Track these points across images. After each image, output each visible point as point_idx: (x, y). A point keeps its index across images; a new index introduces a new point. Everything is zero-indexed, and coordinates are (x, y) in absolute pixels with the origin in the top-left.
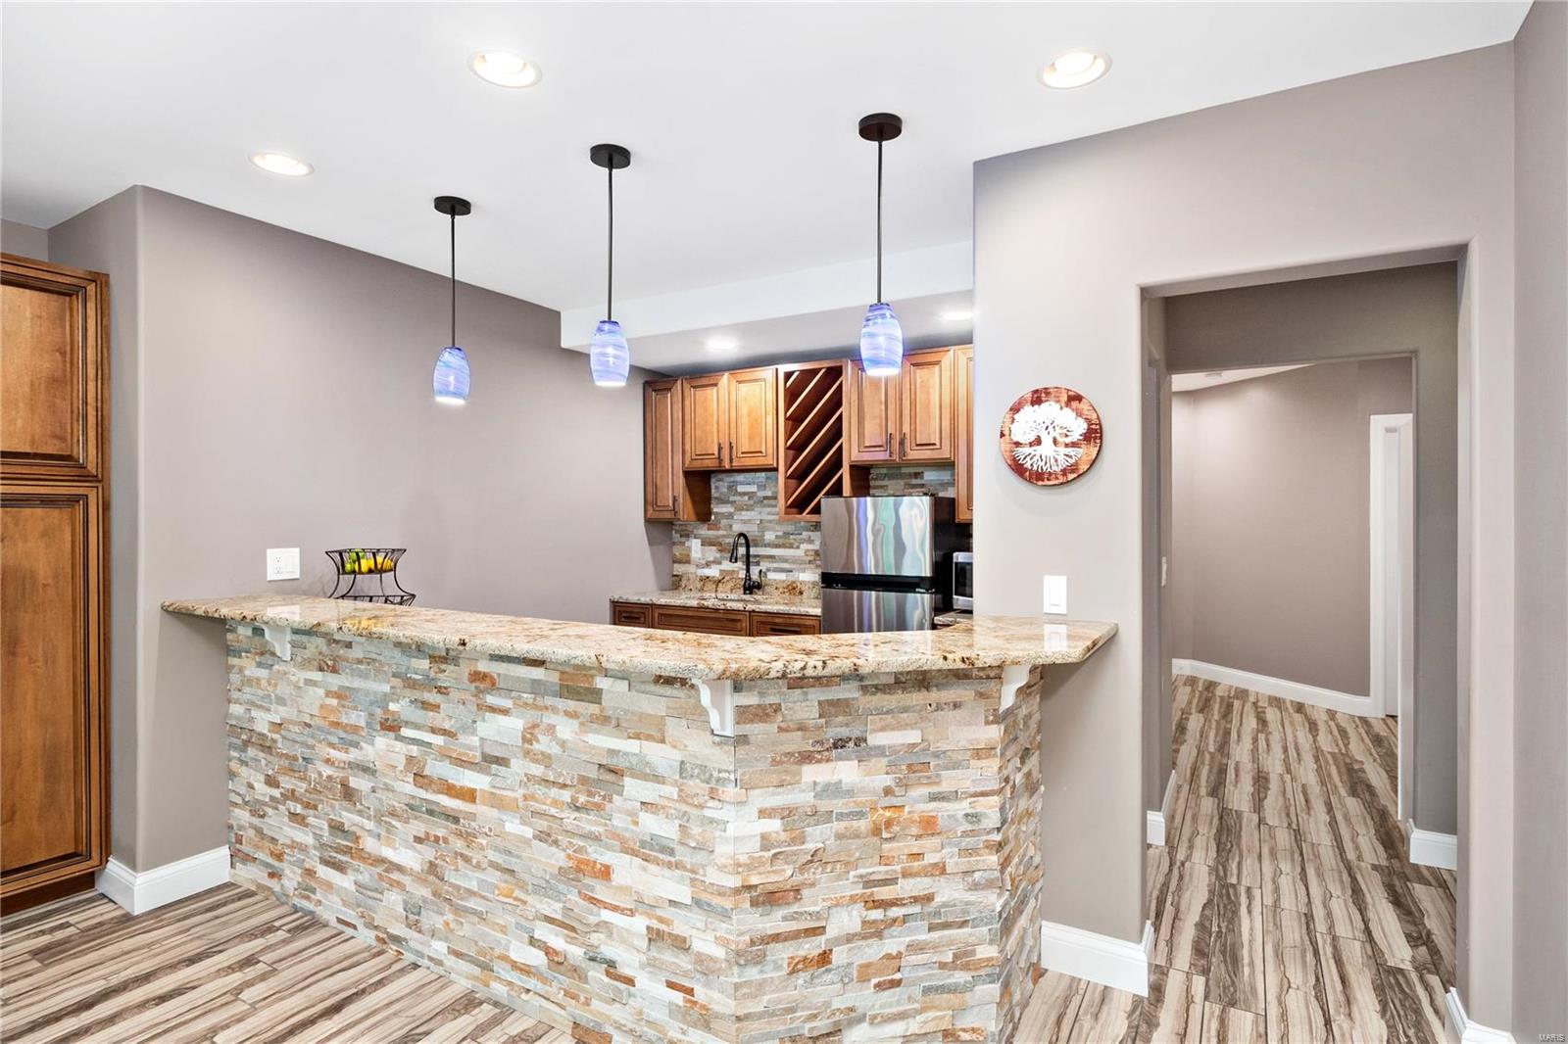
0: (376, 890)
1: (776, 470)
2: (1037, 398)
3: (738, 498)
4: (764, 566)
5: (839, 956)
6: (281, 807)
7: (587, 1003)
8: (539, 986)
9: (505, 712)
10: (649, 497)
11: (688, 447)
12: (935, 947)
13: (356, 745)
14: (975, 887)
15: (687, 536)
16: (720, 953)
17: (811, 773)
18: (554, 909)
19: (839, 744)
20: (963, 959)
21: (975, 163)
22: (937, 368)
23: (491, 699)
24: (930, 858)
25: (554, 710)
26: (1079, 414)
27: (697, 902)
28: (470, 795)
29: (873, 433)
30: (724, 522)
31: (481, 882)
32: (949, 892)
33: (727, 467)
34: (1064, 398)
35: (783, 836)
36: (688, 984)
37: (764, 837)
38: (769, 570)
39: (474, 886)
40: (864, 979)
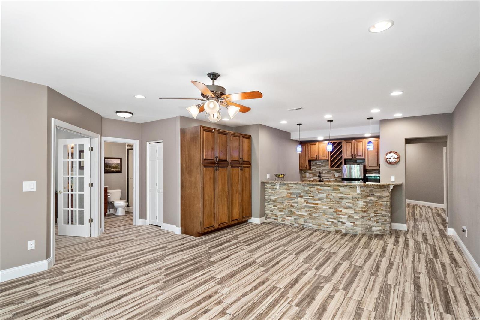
0: (298, 219)
1: (328, 160)
2: (390, 153)
3: (317, 165)
4: (323, 178)
5: (372, 219)
6: (277, 210)
7: (338, 227)
8: (329, 227)
9: (324, 193)
10: (300, 165)
11: (309, 156)
12: (382, 219)
13: (294, 200)
14: (387, 212)
15: (306, 172)
16: (359, 218)
17: (369, 198)
18: (332, 217)
19: (372, 195)
20: (386, 220)
21: (380, 120)
22: (362, 143)
23: (320, 192)
24: (381, 209)
25: (332, 192)
26: (397, 155)
27: (355, 212)
28: (317, 204)
29: (349, 153)
30: (314, 170)
31: (319, 215)
32: (384, 213)
33: (318, 159)
34: (394, 153)
35: (366, 205)
36: (354, 222)
37: (364, 205)
38: (324, 178)
39: (318, 216)
40: (374, 222)
